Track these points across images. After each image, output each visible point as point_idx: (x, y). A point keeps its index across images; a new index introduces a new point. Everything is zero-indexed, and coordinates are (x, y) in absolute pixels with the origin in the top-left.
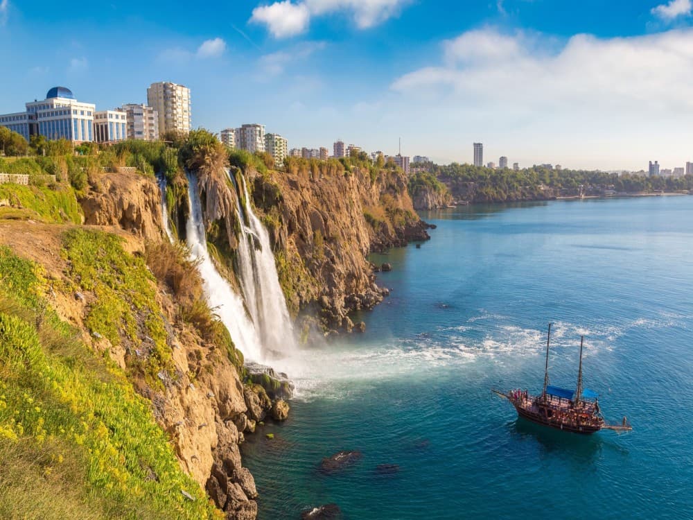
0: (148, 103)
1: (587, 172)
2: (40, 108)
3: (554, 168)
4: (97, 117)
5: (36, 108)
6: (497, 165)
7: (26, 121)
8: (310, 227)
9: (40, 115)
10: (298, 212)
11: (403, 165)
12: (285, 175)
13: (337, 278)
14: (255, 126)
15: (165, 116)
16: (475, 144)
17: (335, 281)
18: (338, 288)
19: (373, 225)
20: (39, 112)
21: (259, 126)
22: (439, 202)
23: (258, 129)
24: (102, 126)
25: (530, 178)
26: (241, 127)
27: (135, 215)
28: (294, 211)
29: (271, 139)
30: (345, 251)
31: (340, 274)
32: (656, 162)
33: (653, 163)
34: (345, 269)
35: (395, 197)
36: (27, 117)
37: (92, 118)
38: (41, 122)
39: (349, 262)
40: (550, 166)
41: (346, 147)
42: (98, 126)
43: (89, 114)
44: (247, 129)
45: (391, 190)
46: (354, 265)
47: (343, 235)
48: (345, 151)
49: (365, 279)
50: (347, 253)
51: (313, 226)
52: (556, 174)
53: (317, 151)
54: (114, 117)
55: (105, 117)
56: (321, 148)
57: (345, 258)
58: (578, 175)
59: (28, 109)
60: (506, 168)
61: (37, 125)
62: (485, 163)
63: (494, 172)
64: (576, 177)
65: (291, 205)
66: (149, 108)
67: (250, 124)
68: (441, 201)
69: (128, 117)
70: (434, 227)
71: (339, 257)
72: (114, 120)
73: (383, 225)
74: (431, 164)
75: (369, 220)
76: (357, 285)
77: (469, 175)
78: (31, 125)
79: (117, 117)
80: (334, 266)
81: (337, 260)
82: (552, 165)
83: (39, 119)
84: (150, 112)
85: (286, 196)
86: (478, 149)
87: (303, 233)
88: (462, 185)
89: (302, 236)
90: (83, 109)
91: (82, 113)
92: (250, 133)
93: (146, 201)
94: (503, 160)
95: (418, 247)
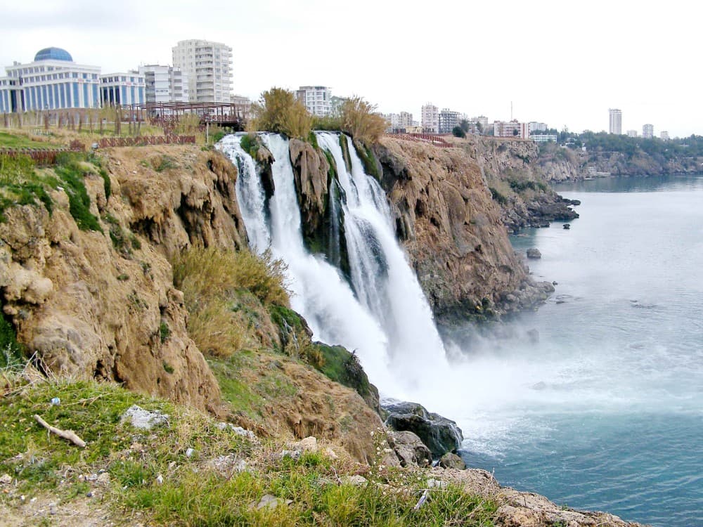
0: (174, 63)
2: (26, 72)
4: (104, 81)
5: (21, 73)
7: (6, 87)
8: (445, 207)
9: (26, 79)
10: (427, 189)
14: (319, 88)
16: (611, 110)
20: (23, 76)
21: (324, 88)
22: (572, 174)
23: (323, 91)
24: (111, 91)
28: (424, 189)
30: (494, 238)
34: (495, 260)
35: (524, 168)
36: (8, 83)
37: (98, 81)
38: (27, 88)
41: (438, 111)
42: (105, 91)
43: (95, 77)
44: (307, 92)
45: (518, 160)
46: (507, 255)
51: (448, 207)
54: (129, 80)
55: (117, 80)
57: (494, 245)
59: (9, 73)
60: (652, 137)
61: (22, 92)
63: (641, 140)
65: (418, 182)
66: (174, 69)
67: (311, 85)
68: (574, 172)
69: (146, 80)
70: (577, 203)
71: (487, 247)
72: (128, 83)
74: (554, 131)
76: (510, 280)
77: (612, 144)
78: (13, 92)
79: (132, 79)
80: (481, 257)
81: (484, 249)
83: (25, 85)
84: (177, 73)
86: (616, 116)
87: (436, 216)
88: (603, 155)
89: (433, 221)
90: (85, 72)
91: (85, 76)
92: (311, 95)
93: (214, 181)
94: (647, 127)
95: (566, 227)
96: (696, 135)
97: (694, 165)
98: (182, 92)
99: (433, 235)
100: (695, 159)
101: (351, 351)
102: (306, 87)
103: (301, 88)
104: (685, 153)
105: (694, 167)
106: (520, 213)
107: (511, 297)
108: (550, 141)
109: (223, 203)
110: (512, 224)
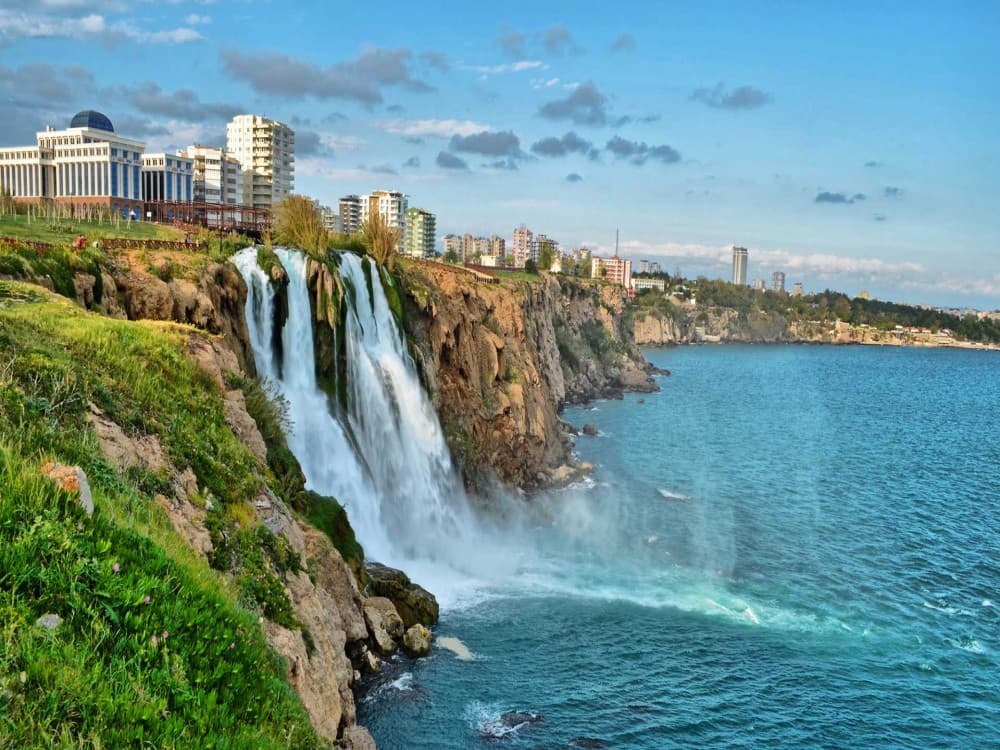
2: (60, 142)
5: (54, 142)
7: (36, 161)
8: (475, 358)
13: (514, 441)
17: (510, 446)
20: (57, 147)
23: (398, 199)
24: (155, 177)
31: (518, 436)
36: (39, 155)
38: (60, 164)
42: (148, 177)
43: (136, 156)
44: (381, 198)
51: (479, 357)
54: (175, 164)
55: (161, 164)
59: (42, 143)
61: (55, 168)
66: (228, 155)
70: (666, 373)
71: (518, 409)
72: (174, 169)
78: (44, 168)
79: (179, 164)
80: (510, 422)
81: (514, 412)
83: (58, 160)
86: (741, 257)
87: (464, 367)
88: (714, 312)
89: (462, 372)
90: (126, 149)
91: (125, 154)
92: (385, 204)
96: (830, 290)
97: (821, 332)
98: (235, 187)
99: (461, 390)
100: (822, 325)
101: (342, 504)
104: (811, 315)
105: (820, 336)
106: (594, 382)
107: (541, 475)
108: (655, 288)
109: (232, 324)
110: (581, 394)
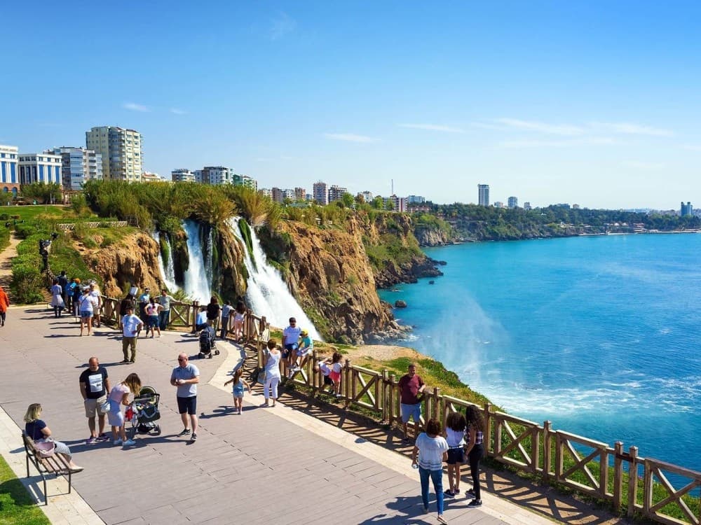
0: (87, 146)
1: (611, 212)
3: (572, 207)
4: (21, 159)
6: (505, 204)
8: (323, 270)
10: (309, 257)
11: (400, 205)
12: (291, 222)
13: (356, 318)
14: (221, 169)
15: (110, 159)
16: (479, 186)
17: (353, 321)
18: (357, 328)
19: (376, 264)
21: (226, 169)
22: (443, 239)
23: (225, 171)
24: (28, 169)
25: (548, 218)
26: (203, 169)
27: (133, 270)
28: (306, 257)
29: (239, 180)
30: (363, 293)
31: (358, 315)
32: (689, 203)
33: (686, 204)
34: (364, 309)
35: (398, 236)
37: (16, 160)
39: (368, 302)
40: (566, 206)
41: (328, 187)
42: (23, 169)
43: (13, 156)
44: (211, 171)
45: (393, 230)
46: (374, 305)
47: (359, 278)
48: (327, 191)
49: (386, 318)
50: (365, 294)
51: (326, 270)
52: (576, 214)
53: (293, 191)
54: (45, 160)
55: (34, 159)
56: (296, 189)
57: (363, 299)
58: (602, 215)
60: (516, 207)
62: (491, 202)
63: (505, 211)
64: (600, 217)
65: (302, 252)
66: (88, 152)
67: (214, 166)
68: (445, 238)
69: (62, 160)
70: (443, 263)
71: (357, 299)
72: (45, 162)
73: (388, 263)
74: (429, 204)
75: (372, 260)
76: (376, 324)
77: (478, 214)
79: (49, 159)
80: (352, 307)
81: (355, 301)
82: (569, 204)
84: (91, 155)
85: (297, 244)
86: (484, 190)
87: (316, 277)
89: (314, 280)
91: (3, 155)
92: (214, 174)
93: (142, 254)
94: (512, 200)
95: (432, 283)
98: (96, 171)
102: (210, 168)
103: (205, 168)
109: (149, 269)
